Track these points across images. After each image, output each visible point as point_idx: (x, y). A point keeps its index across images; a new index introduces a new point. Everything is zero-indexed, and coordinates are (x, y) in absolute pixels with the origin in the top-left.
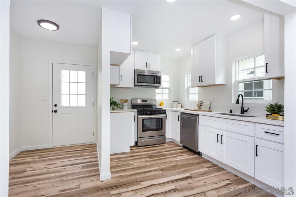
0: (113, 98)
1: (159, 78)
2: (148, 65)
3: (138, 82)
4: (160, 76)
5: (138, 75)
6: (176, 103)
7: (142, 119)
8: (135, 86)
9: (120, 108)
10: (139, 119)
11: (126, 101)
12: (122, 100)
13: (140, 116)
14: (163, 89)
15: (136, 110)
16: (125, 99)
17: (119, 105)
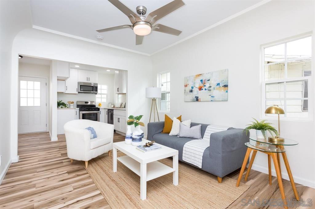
0: (62, 101)
1: (97, 88)
2: (88, 79)
3: (80, 90)
4: (97, 87)
5: (80, 86)
6: (110, 104)
7: (83, 114)
8: (79, 92)
9: (68, 107)
10: (80, 113)
11: (73, 103)
12: (70, 102)
13: (81, 112)
14: (102, 95)
15: (79, 108)
16: (72, 101)
17: (67, 105)
